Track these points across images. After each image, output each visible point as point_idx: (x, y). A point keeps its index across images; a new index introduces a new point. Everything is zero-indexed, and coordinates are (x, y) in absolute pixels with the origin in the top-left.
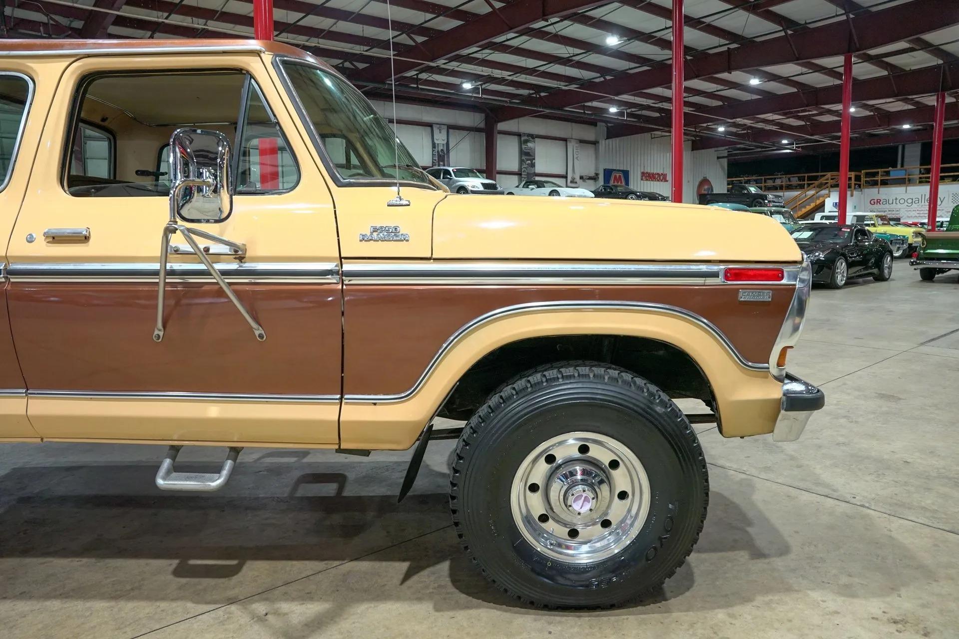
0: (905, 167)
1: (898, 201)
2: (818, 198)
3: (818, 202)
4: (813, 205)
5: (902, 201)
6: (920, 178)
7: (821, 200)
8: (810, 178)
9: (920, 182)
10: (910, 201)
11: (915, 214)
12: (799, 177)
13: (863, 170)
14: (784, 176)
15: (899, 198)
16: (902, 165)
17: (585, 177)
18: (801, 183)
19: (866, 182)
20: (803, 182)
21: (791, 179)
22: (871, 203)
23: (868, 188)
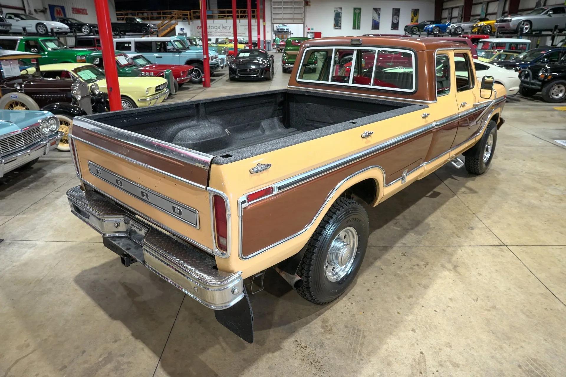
0: (211, 9)
1: (210, 27)
2: (171, 25)
3: (172, 28)
4: (169, 29)
5: (212, 28)
6: (218, 16)
7: (173, 26)
8: (164, 13)
9: (219, 18)
10: (216, 27)
11: (219, 34)
12: (157, 12)
13: (192, 9)
14: (149, 12)
15: (211, 26)
16: (209, 9)
17: (38, 10)
18: (159, 16)
19: (194, 17)
20: (160, 16)
21: (153, 13)
22: (197, 28)
23: (196, 20)
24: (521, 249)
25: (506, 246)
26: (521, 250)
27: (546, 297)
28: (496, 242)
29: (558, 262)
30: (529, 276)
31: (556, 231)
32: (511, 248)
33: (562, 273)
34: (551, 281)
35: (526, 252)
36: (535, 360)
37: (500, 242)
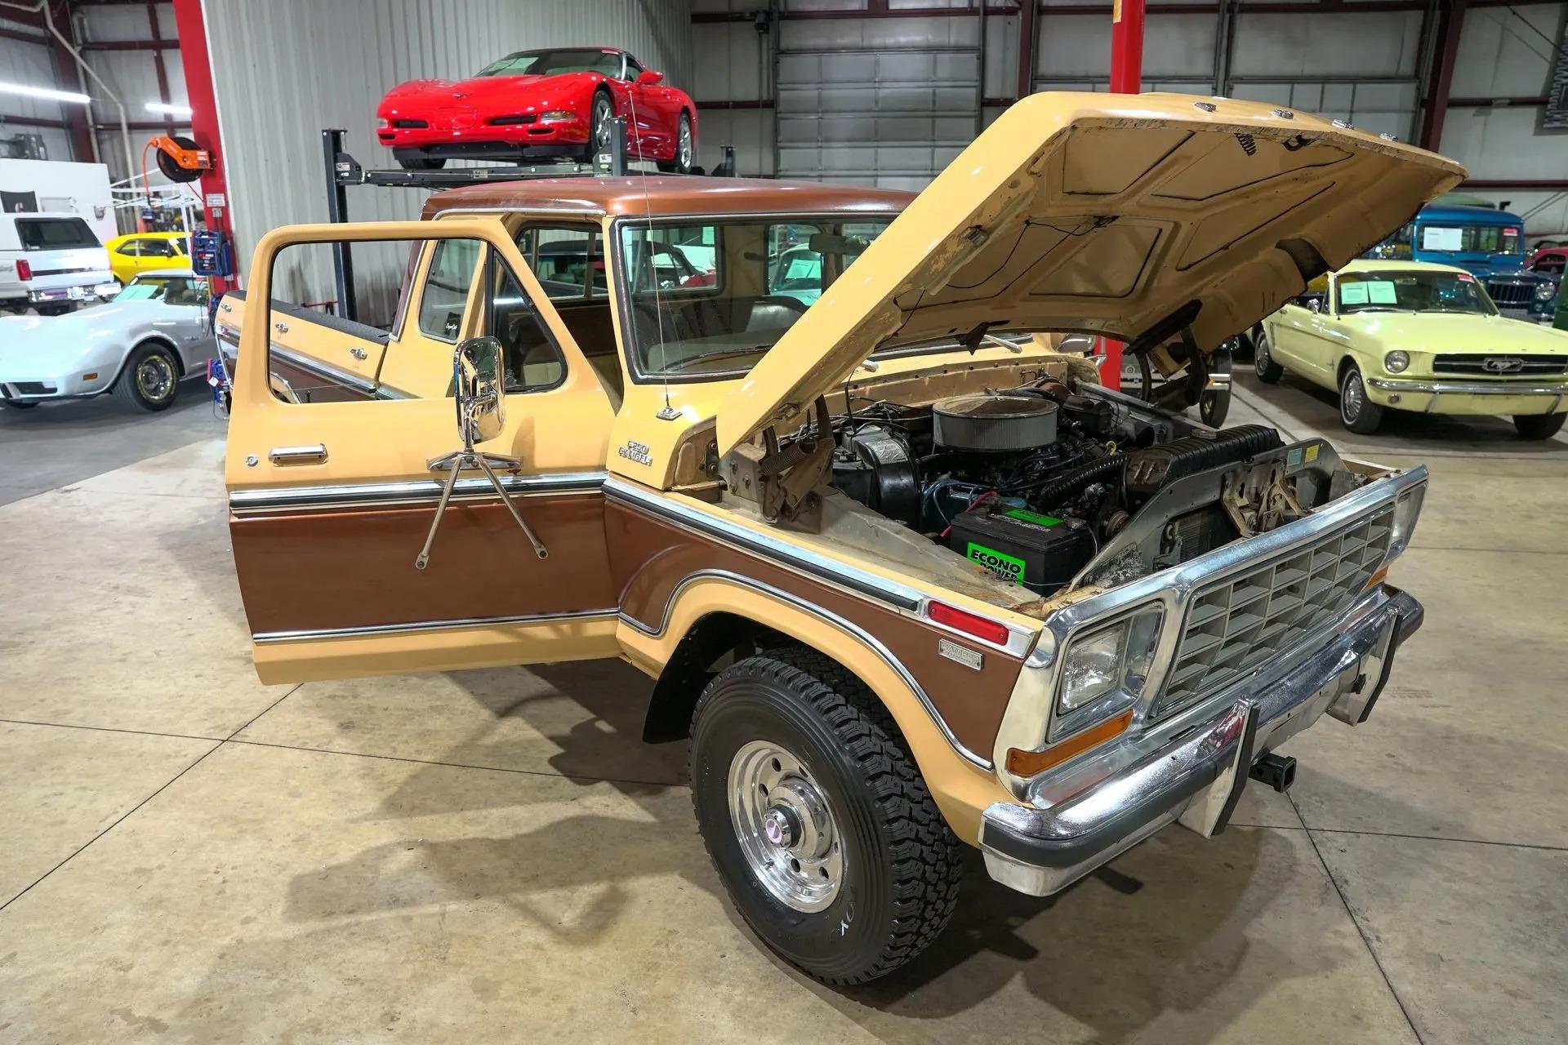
24: (185, 756)
25: (224, 741)
26: (183, 753)
27: (56, 714)
28: (252, 733)
29: (83, 785)
30: (117, 722)
31: (160, 867)
32: (211, 745)
33: (59, 768)
34: (69, 741)
35: (168, 757)
36: (19, 654)
37: (247, 740)
